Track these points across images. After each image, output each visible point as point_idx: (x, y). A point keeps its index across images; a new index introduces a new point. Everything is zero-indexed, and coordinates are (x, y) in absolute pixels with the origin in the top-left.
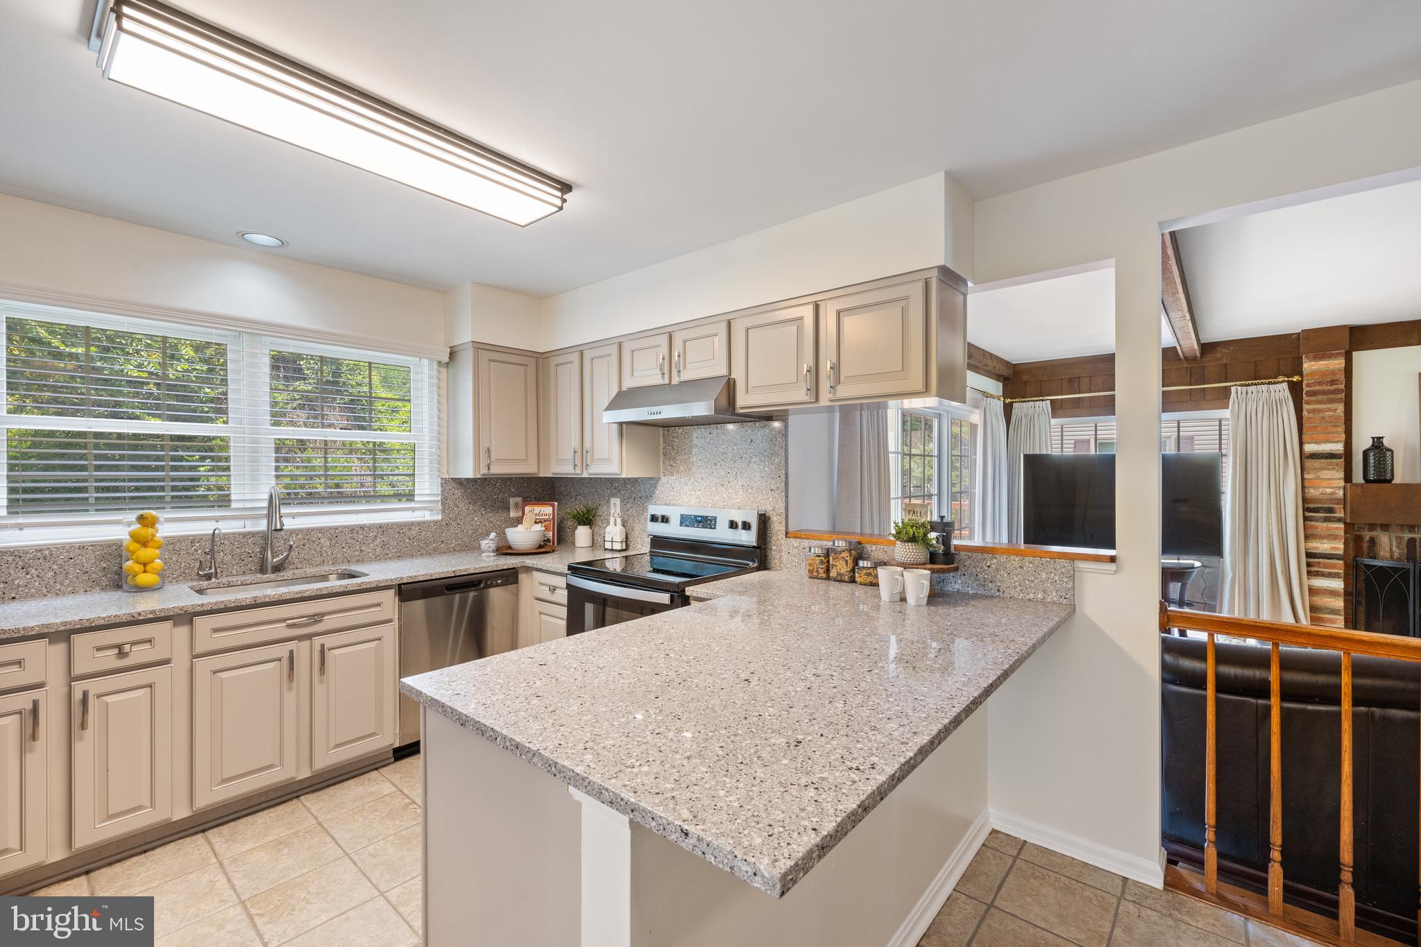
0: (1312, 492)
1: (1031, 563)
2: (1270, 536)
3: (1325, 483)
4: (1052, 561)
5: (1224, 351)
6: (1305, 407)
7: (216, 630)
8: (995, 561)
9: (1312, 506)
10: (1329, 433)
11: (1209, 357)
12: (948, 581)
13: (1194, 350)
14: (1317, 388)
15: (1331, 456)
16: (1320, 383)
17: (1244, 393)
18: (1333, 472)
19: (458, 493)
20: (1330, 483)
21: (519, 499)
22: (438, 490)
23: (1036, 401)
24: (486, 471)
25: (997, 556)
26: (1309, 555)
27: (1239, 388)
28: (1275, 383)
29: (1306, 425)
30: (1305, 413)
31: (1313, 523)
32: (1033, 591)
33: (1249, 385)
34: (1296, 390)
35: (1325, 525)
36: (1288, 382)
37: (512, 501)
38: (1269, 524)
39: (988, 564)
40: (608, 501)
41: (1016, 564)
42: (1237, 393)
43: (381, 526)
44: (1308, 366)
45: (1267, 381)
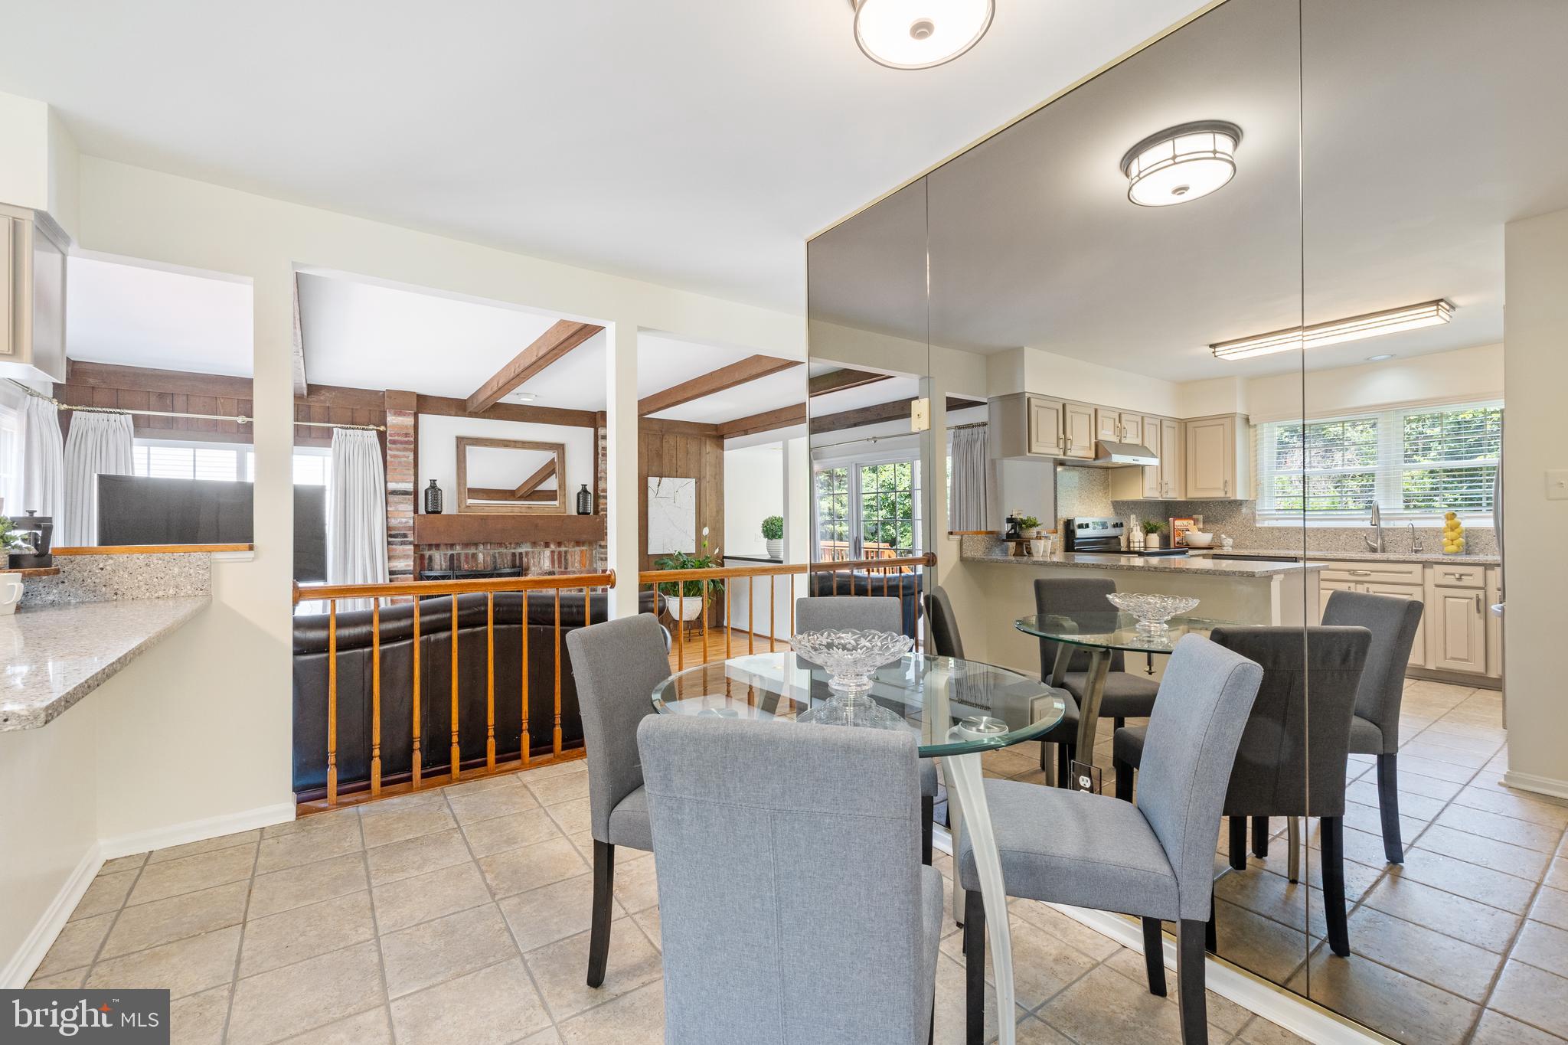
0: (393, 522)
1: (160, 559)
2: (364, 560)
3: (402, 514)
4: (187, 555)
5: (328, 394)
6: (389, 452)
9: (393, 532)
10: (404, 475)
11: (314, 398)
13: (302, 388)
14: (396, 438)
15: (405, 493)
16: (399, 435)
17: (344, 434)
18: (407, 505)
20: (404, 515)
23: (111, 413)
25: (114, 556)
26: (391, 573)
27: (340, 429)
28: (367, 430)
29: (388, 467)
30: (388, 457)
31: (394, 546)
32: (163, 588)
33: (347, 428)
34: (382, 436)
35: (401, 547)
36: (377, 430)
38: (363, 549)
39: (101, 566)
41: (141, 563)
42: (338, 434)
44: (391, 419)
45: (362, 427)
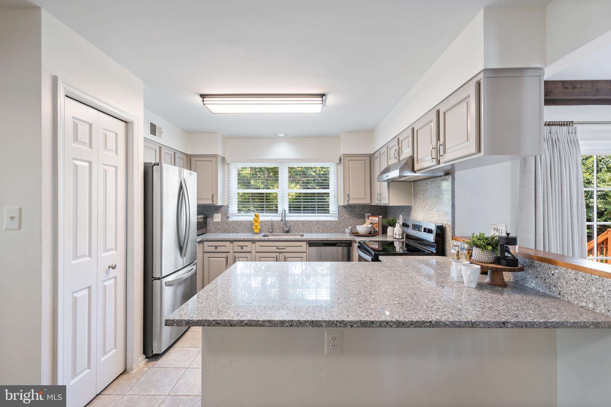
7: (260, 246)
8: (557, 271)
12: (527, 280)
19: (344, 211)
21: (370, 214)
22: (337, 210)
24: (347, 203)
37: (367, 215)
39: (552, 273)
40: (399, 217)
43: (317, 221)
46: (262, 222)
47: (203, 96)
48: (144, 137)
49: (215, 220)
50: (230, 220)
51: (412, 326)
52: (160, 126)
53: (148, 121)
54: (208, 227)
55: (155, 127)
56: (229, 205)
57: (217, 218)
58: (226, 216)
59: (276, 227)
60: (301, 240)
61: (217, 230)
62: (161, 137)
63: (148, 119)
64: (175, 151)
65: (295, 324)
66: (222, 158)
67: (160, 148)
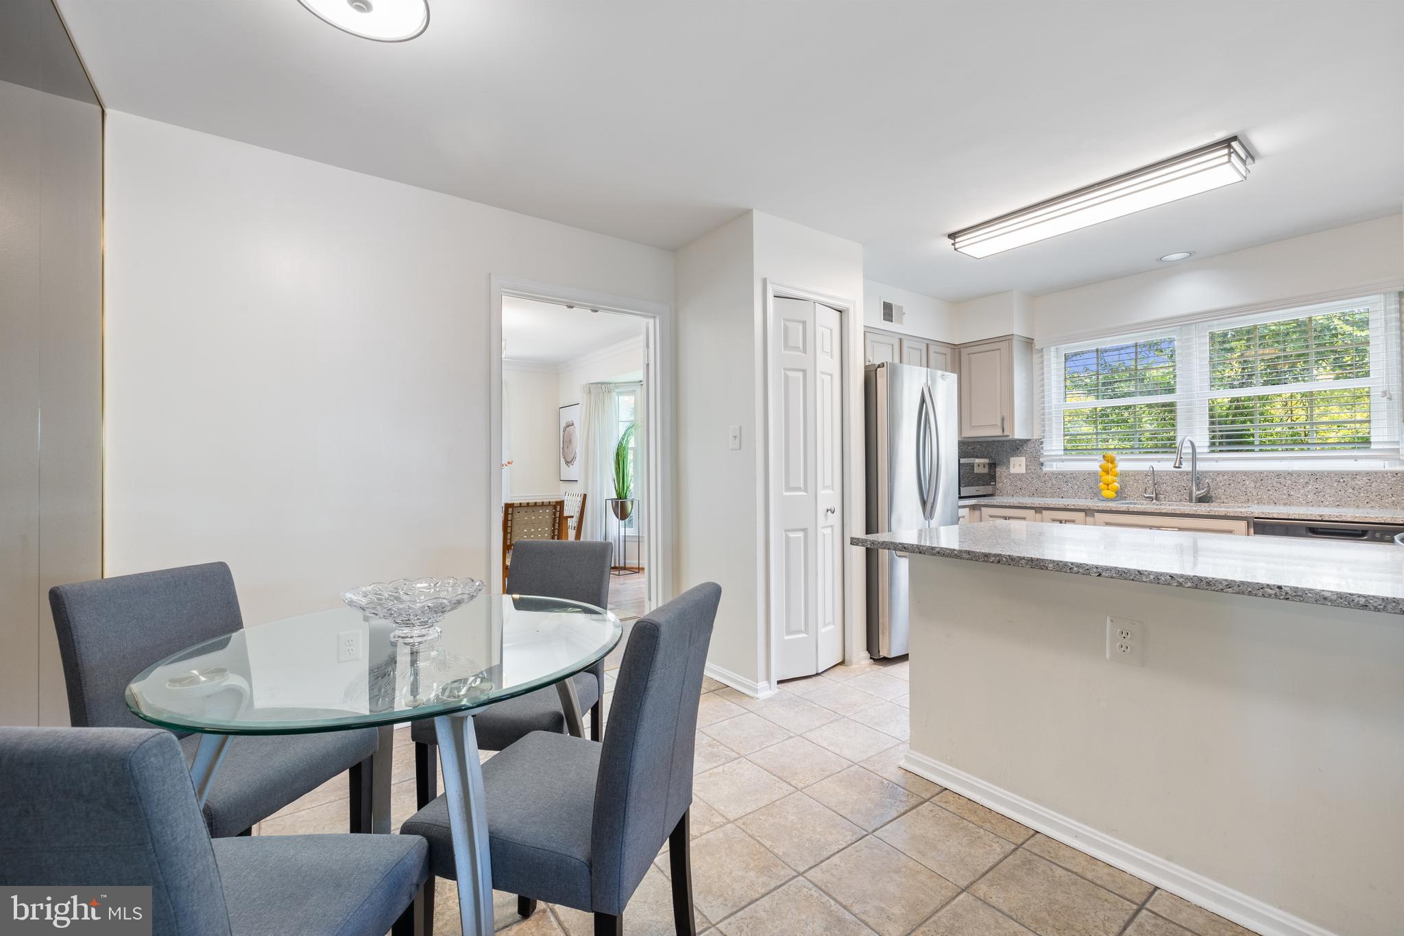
22: (1398, 437)
46: (1124, 475)
47: (952, 236)
48: (865, 326)
49: (1012, 470)
50: (1046, 469)
51: (1230, 589)
52: (900, 304)
53: (880, 300)
54: (999, 485)
55: (892, 306)
56: (1044, 437)
57: (1018, 465)
58: (1036, 461)
59: (1169, 488)
60: (1228, 514)
61: (1019, 491)
62: (901, 322)
63: (880, 298)
64: (927, 342)
65: (1004, 559)
66: (1026, 340)
67: (901, 340)
